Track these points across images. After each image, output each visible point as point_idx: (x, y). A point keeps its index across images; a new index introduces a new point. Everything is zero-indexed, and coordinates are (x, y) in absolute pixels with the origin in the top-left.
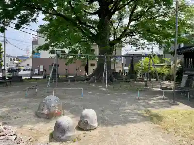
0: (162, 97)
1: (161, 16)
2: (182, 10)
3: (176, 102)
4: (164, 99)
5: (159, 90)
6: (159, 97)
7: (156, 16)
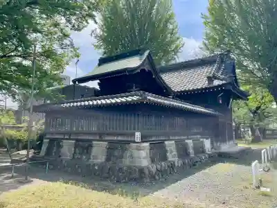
0: (10, 175)
1: (20, 56)
2: (48, 57)
3: (29, 178)
4: (12, 177)
5: (8, 164)
6: (6, 175)
7: (13, 54)
